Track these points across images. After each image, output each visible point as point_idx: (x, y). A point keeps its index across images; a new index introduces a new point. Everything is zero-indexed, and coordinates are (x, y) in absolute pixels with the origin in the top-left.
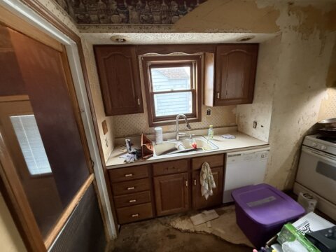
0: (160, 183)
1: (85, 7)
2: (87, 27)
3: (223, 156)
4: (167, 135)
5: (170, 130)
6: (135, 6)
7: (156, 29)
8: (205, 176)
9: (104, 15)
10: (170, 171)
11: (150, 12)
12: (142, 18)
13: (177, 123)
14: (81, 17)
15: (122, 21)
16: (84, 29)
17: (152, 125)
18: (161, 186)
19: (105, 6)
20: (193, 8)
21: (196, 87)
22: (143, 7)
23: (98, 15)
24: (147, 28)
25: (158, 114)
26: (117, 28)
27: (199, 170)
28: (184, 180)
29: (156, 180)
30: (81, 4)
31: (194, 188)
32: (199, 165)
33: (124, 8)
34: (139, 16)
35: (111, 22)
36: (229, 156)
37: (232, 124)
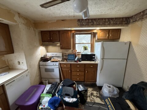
36: (6, 85)
37: (4, 66)
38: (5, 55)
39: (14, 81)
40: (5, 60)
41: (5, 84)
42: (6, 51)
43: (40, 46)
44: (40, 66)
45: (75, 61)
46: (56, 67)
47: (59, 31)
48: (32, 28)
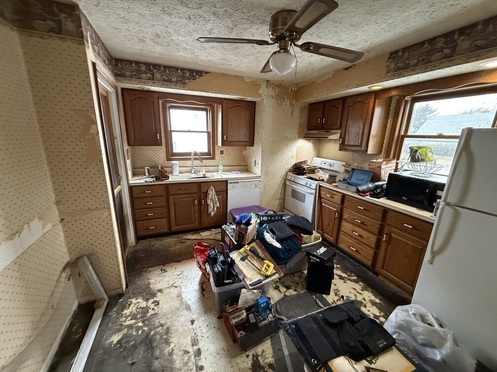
0: (174, 202)
1: (122, 67)
2: (122, 80)
3: (226, 182)
4: (184, 169)
5: (187, 165)
6: (158, 70)
7: (174, 87)
8: (210, 196)
9: (136, 73)
10: (182, 192)
11: (170, 75)
12: (164, 78)
13: (192, 159)
14: (118, 73)
15: (149, 79)
16: (120, 80)
17: (169, 160)
18: (175, 204)
19: (137, 68)
20: (200, 76)
21: (210, 130)
22: (165, 72)
23: (132, 72)
24: (167, 85)
25: (175, 151)
26: (145, 83)
27: (206, 193)
28: (194, 200)
29: (171, 199)
30: (119, 64)
31: (202, 207)
32: (207, 189)
33: (150, 70)
34: (162, 77)
35: (140, 78)
36: (230, 183)
37: (243, 164)
38: (247, 147)
39: (238, 182)
40: (245, 156)
41: (229, 181)
42: (248, 142)
43: (300, 137)
44: (288, 183)
45: (358, 192)
46: (309, 191)
47: (344, 99)
48: (288, 101)
